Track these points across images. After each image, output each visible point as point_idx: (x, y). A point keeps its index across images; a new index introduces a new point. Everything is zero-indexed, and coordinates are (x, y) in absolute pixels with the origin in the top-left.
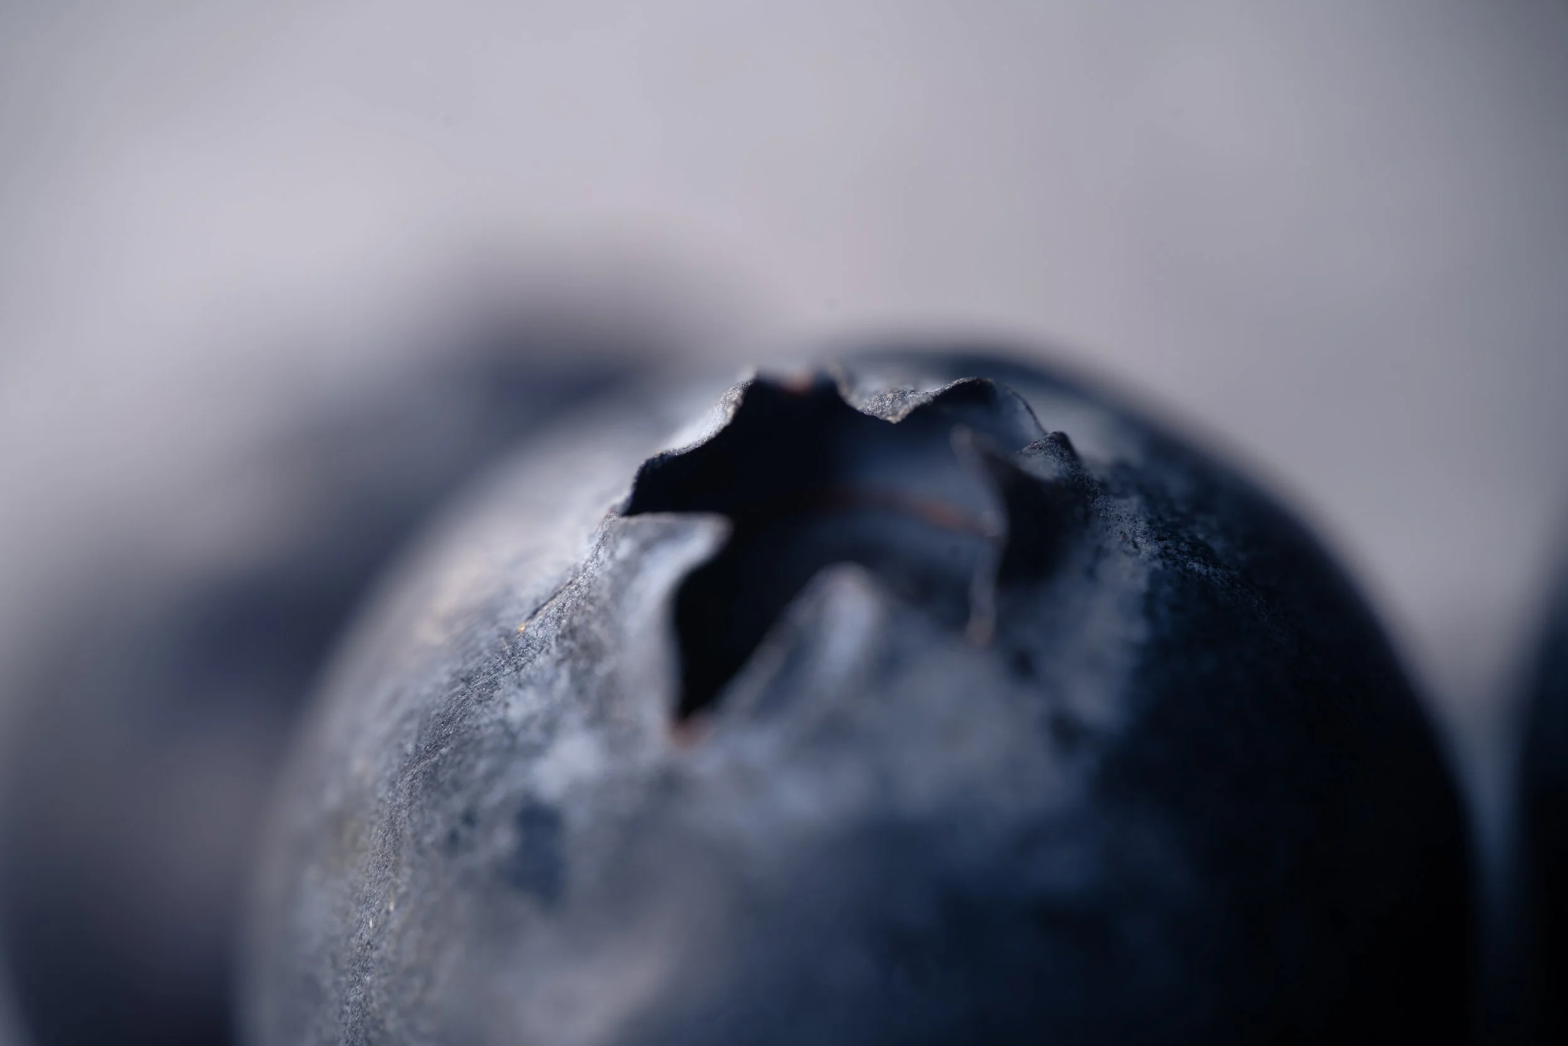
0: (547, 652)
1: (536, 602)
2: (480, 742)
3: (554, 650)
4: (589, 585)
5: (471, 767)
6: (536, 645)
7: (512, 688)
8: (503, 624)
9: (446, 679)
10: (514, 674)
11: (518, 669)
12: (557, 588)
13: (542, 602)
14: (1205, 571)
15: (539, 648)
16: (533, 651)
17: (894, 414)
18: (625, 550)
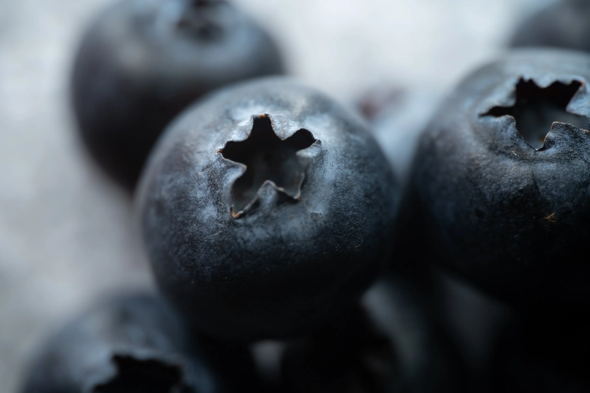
0: (205, 182)
1: (203, 167)
2: (190, 201)
3: (207, 182)
4: (215, 169)
5: (189, 206)
6: (203, 179)
7: (198, 189)
8: (196, 171)
9: (183, 181)
10: (198, 185)
11: (199, 184)
12: (208, 165)
13: (204, 168)
14: (347, 171)
15: (204, 181)
16: (202, 181)
17: (283, 138)
18: (223, 165)
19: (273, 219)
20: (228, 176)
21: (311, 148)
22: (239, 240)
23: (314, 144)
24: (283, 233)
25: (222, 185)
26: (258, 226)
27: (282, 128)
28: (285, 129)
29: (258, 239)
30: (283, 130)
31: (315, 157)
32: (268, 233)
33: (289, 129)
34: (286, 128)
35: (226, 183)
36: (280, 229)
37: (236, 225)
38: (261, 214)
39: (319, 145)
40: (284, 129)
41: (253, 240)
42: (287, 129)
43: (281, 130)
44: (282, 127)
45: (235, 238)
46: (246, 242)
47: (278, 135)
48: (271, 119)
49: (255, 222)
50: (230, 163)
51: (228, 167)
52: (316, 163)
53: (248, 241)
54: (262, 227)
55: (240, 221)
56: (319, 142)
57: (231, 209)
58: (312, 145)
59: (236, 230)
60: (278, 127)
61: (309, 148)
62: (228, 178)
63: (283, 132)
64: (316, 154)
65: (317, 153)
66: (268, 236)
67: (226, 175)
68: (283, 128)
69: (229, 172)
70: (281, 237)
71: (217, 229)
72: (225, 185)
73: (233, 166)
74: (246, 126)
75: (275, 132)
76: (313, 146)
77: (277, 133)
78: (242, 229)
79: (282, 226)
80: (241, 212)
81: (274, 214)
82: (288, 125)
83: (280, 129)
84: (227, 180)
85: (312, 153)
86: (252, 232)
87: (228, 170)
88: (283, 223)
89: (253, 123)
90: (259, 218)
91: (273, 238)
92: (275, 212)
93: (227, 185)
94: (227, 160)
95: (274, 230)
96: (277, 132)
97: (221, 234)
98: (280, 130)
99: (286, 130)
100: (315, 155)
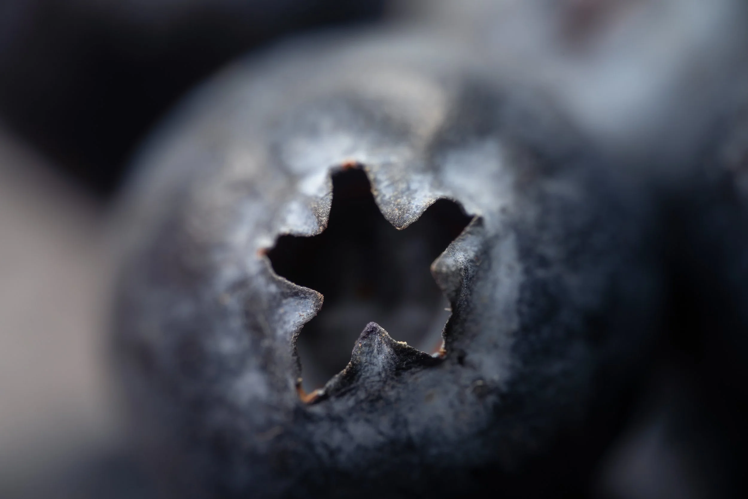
0: (239, 319)
1: (231, 284)
3: (242, 320)
4: (255, 291)
6: (233, 312)
7: (223, 333)
13: (234, 286)
16: (233, 315)
17: (399, 227)
18: (273, 288)
19: (388, 403)
20: (285, 313)
21: (463, 240)
22: (320, 450)
23: (468, 229)
24: (413, 430)
25: (274, 330)
26: (357, 420)
27: (395, 200)
28: (402, 203)
29: (360, 447)
30: (398, 205)
31: (471, 261)
32: (381, 433)
33: (412, 202)
34: (405, 198)
35: (282, 328)
36: (406, 423)
37: (310, 418)
38: (362, 395)
39: (479, 229)
40: (400, 202)
41: (349, 448)
42: (406, 201)
43: (394, 205)
44: (396, 198)
45: (310, 445)
46: (333, 453)
47: (387, 217)
48: (371, 176)
49: (351, 411)
50: (289, 287)
51: (285, 295)
52: (475, 274)
53: (339, 450)
54: (368, 421)
55: (318, 409)
56: (480, 221)
57: (298, 386)
58: (463, 233)
59: (310, 427)
60: (387, 197)
61: (457, 239)
62: (286, 318)
63: (400, 209)
64: (474, 251)
65: (476, 249)
66: (381, 439)
67: (281, 311)
68: (399, 200)
69: (286, 304)
70: (410, 439)
71: (270, 424)
72: (280, 332)
73: (296, 294)
74: (316, 197)
75: (382, 210)
76: (465, 234)
77: (386, 212)
78: (325, 426)
79: (411, 417)
80: (320, 392)
81: (392, 394)
82: (408, 189)
83: (391, 203)
84: (285, 323)
85: (465, 251)
86: (345, 431)
87: (284, 301)
88: (411, 409)
89: (331, 194)
90: (359, 402)
91: (393, 442)
92: (393, 387)
93: (286, 333)
94: (280, 278)
95: (394, 425)
96: (385, 210)
97: (279, 437)
98: (392, 205)
99: (404, 205)
100: (471, 255)
